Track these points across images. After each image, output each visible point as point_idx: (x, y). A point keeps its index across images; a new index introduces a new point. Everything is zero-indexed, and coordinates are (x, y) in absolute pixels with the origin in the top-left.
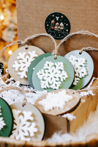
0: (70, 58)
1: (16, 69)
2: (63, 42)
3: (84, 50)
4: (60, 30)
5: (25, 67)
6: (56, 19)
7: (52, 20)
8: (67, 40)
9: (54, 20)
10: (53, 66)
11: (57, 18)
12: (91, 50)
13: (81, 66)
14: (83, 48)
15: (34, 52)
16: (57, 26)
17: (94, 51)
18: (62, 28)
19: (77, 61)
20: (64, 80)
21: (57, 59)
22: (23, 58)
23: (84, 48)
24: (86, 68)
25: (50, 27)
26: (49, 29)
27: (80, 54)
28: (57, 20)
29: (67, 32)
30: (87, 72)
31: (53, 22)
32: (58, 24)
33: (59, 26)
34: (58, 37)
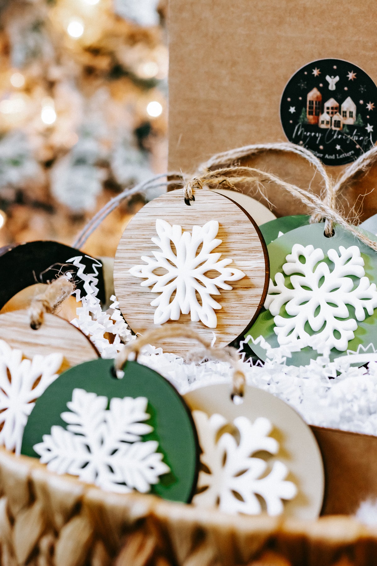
2: (353, 172)
4: (339, 126)
6: (327, 84)
7: (310, 90)
8: (369, 165)
9: (319, 89)
10: (320, 262)
16: (330, 111)
18: (350, 121)
20: (367, 315)
21: (333, 235)
25: (301, 116)
26: (296, 123)
28: (330, 88)
29: (368, 135)
31: (313, 97)
32: (335, 106)
33: (338, 113)
34: (332, 155)
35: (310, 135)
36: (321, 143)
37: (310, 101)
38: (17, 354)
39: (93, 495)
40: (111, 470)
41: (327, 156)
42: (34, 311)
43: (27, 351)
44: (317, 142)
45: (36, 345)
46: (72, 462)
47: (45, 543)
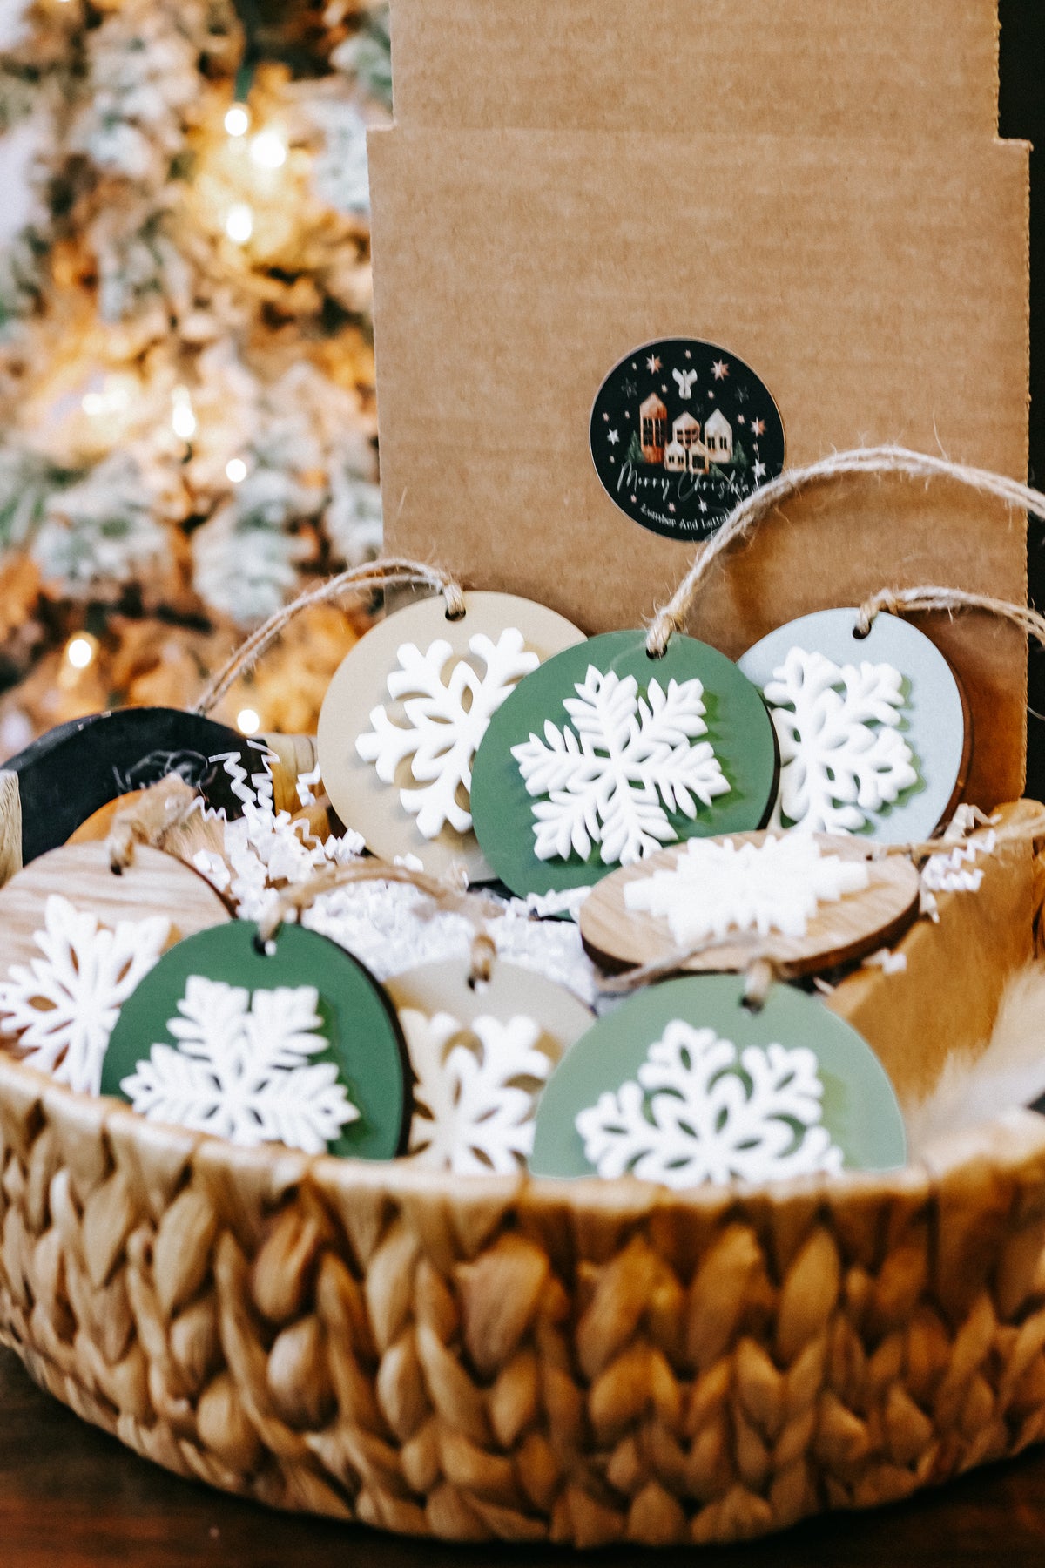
0: (786, 671)
1: (378, 765)
3: (887, 610)
4: (702, 466)
5: (446, 750)
6: (674, 386)
7: (643, 397)
9: (661, 396)
11: (685, 381)
12: (940, 605)
13: (872, 723)
14: (875, 593)
15: (512, 638)
16: (684, 437)
17: (963, 610)
18: (723, 456)
19: (839, 688)
22: (432, 684)
23: (886, 595)
24: (912, 735)
25: (631, 449)
27: (859, 635)
28: (681, 393)
30: (915, 762)
31: (650, 409)
32: (692, 428)
33: (699, 441)
34: (692, 521)
35: (650, 484)
36: (671, 497)
37: (645, 421)
38: (88, 920)
39: (210, 1153)
40: (258, 1119)
41: (683, 524)
42: (117, 841)
43: (106, 915)
44: (664, 498)
45: (122, 903)
46: (188, 1108)
47: (135, 1245)
